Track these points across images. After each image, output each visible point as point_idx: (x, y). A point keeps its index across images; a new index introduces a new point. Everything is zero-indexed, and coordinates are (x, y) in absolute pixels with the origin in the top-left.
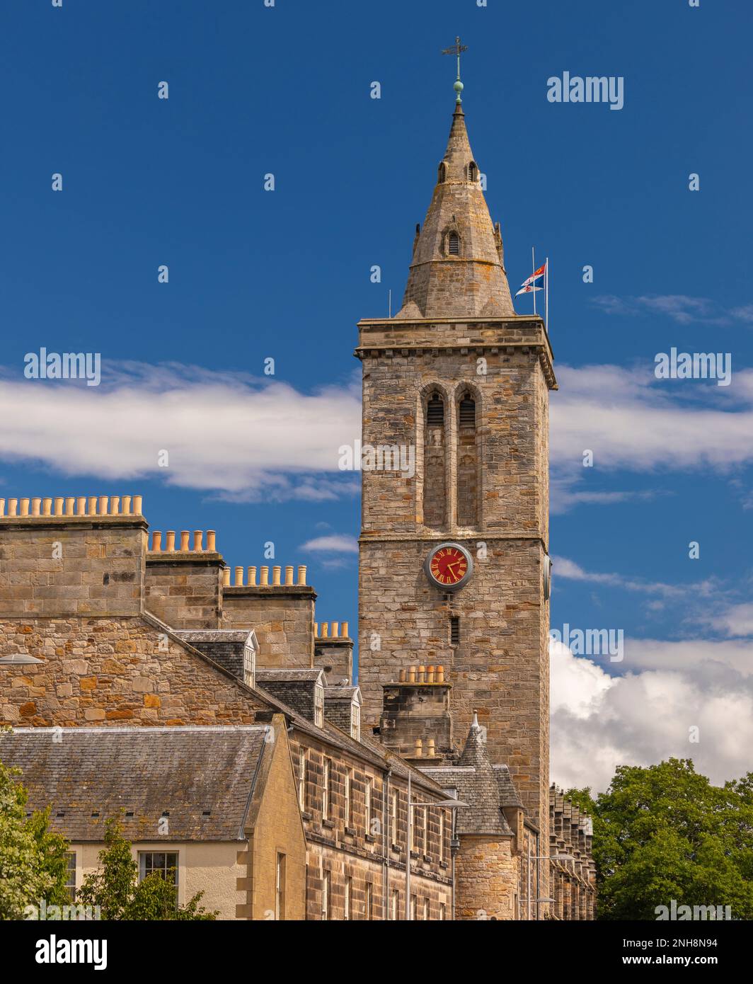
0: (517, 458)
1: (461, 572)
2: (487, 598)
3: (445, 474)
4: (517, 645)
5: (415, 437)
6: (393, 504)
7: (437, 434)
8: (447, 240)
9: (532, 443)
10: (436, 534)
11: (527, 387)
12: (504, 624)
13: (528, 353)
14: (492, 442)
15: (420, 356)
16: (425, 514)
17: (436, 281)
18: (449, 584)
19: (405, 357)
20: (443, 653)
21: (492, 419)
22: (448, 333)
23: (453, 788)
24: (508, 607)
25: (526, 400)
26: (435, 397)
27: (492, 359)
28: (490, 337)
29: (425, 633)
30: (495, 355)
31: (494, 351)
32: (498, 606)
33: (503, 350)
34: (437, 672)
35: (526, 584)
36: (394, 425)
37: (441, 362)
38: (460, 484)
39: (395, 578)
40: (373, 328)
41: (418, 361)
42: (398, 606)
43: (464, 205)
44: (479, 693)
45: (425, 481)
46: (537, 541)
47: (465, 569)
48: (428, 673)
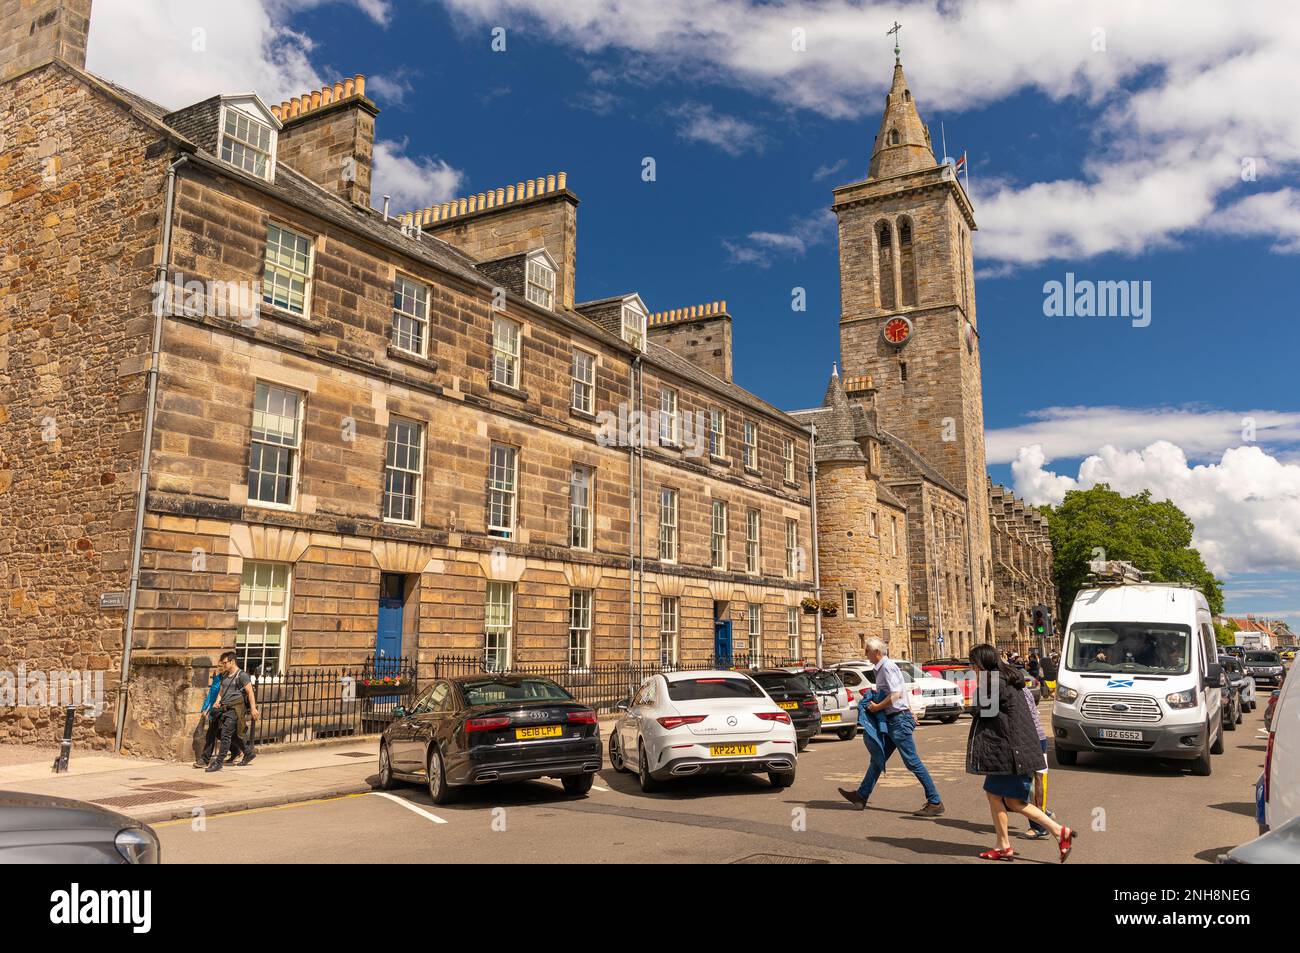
0: (938, 256)
1: (905, 334)
2: (924, 348)
3: (892, 275)
4: (945, 377)
5: (871, 254)
6: (860, 298)
7: (887, 251)
8: (891, 136)
9: (948, 245)
10: (888, 312)
11: (943, 210)
12: (935, 364)
13: (942, 188)
14: (921, 249)
15: (872, 203)
16: (882, 302)
17: (885, 161)
18: (897, 342)
19: (863, 206)
20: (896, 387)
21: (921, 234)
22: (889, 185)
23: (810, 424)
24: (938, 353)
25: (943, 218)
26: (885, 229)
27: (920, 197)
28: (917, 183)
29: (884, 376)
30: (921, 194)
31: (920, 191)
32: (933, 353)
33: (925, 189)
34: (867, 381)
35: (949, 336)
36: (858, 249)
37: (886, 204)
38: (904, 279)
39: (863, 343)
40: (842, 192)
41: (872, 207)
42: (866, 361)
43: (902, 115)
44: (922, 410)
45: (881, 282)
46: (955, 307)
47: (907, 332)
48: (860, 382)
